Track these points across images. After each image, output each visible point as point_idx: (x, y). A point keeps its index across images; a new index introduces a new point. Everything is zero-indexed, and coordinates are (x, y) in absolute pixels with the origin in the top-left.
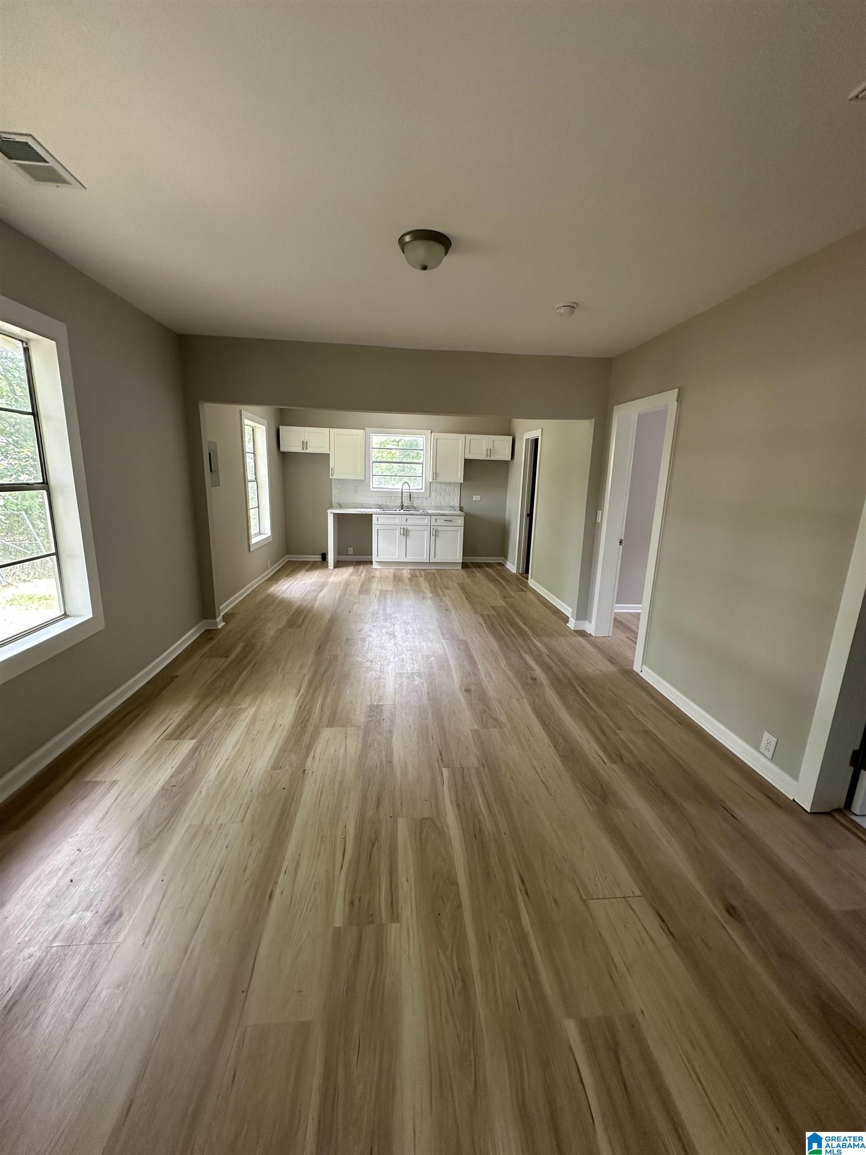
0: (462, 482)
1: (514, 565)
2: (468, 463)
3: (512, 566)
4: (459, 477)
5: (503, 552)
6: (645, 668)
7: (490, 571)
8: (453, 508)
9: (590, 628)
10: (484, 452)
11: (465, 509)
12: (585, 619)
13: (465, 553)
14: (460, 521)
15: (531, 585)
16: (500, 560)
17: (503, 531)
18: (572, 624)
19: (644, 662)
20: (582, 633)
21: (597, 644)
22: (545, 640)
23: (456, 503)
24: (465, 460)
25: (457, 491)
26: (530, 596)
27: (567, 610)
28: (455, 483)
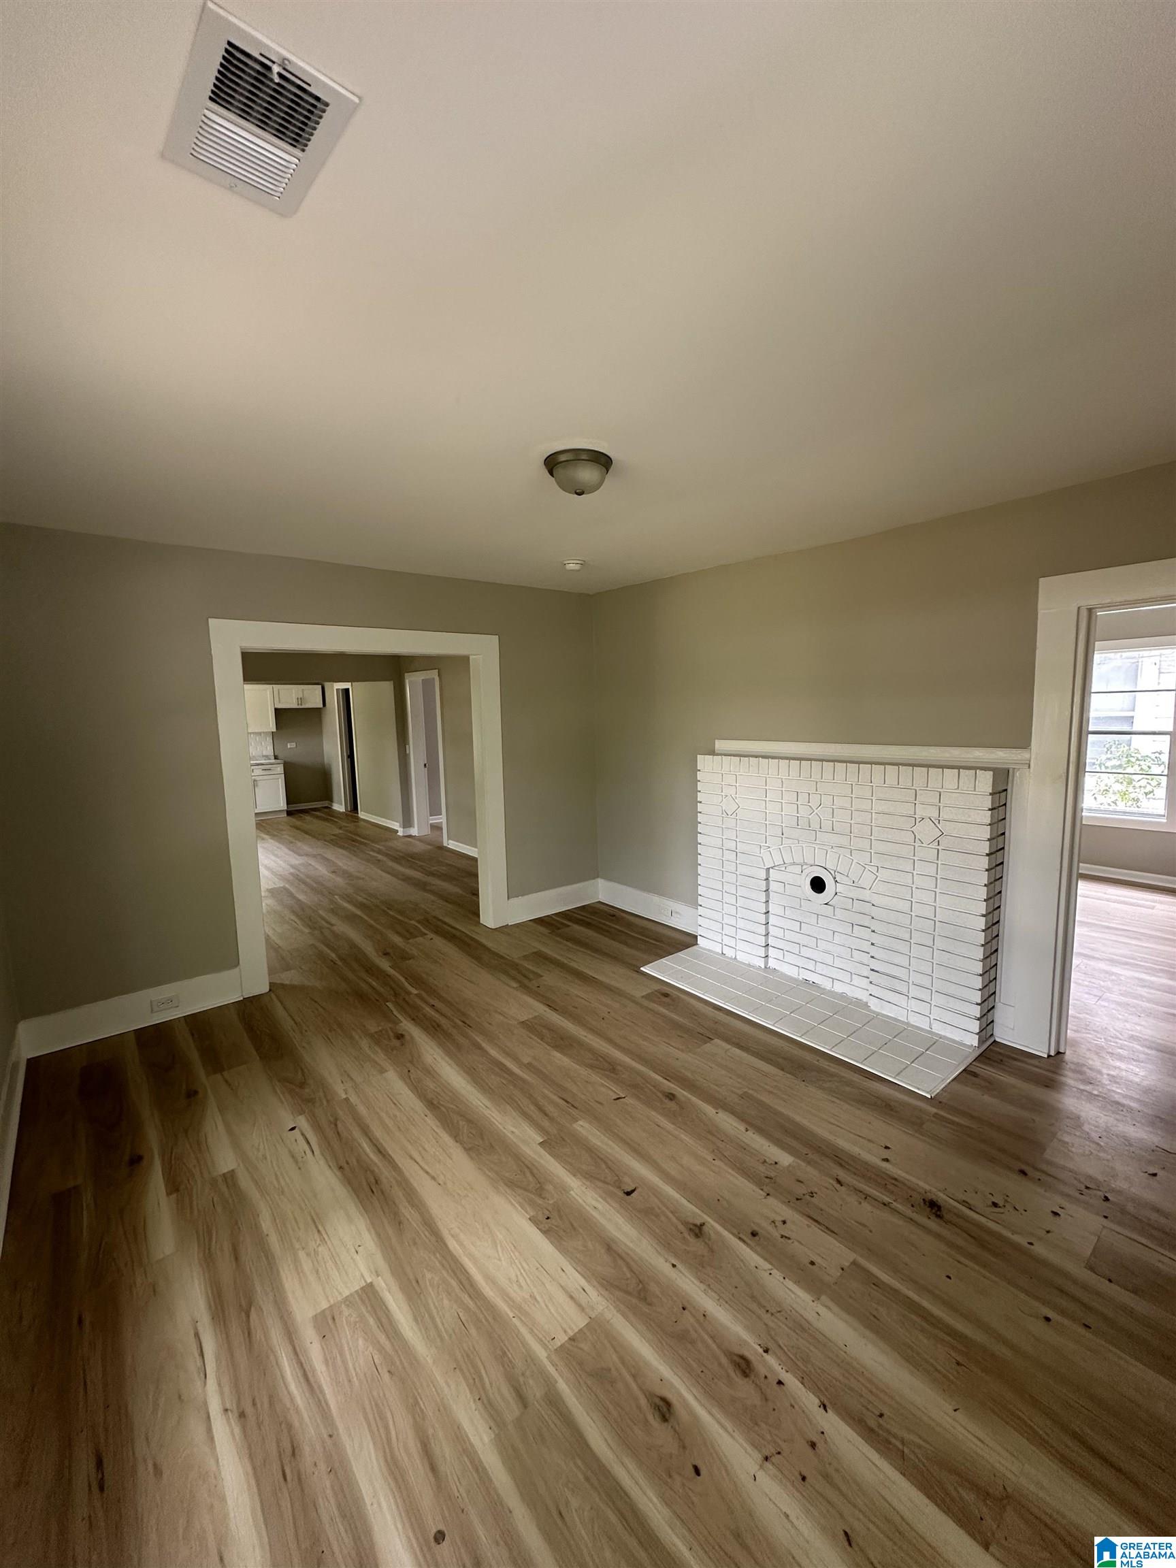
0: (275, 730)
1: (341, 804)
2: (278, 712)
3: (339, 807)
4: (272, 727)
5: (328, 796)
6: (450, 841)
7: (318, 813)
8: (267, 757)
9: (414, 831)
10: (295, 701)
11: (280, 756)
12: (410, 827)
13: (288, 803)
14: (280, 769)
15: (362, 817)
16: (326, 804)
17: (324, 776)
18: (400, 834)
19: (449, 838)
20: (410, 836)
21: (419, 839)
22: (383, 843)
23: (269, 751)
24: (276, 710)
25: (269, 739)
26: (362, 823)
27: (395, 825)
28: (266, 733)
